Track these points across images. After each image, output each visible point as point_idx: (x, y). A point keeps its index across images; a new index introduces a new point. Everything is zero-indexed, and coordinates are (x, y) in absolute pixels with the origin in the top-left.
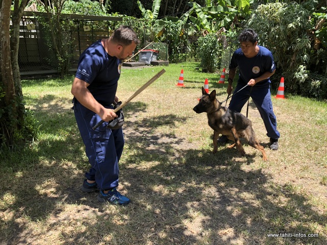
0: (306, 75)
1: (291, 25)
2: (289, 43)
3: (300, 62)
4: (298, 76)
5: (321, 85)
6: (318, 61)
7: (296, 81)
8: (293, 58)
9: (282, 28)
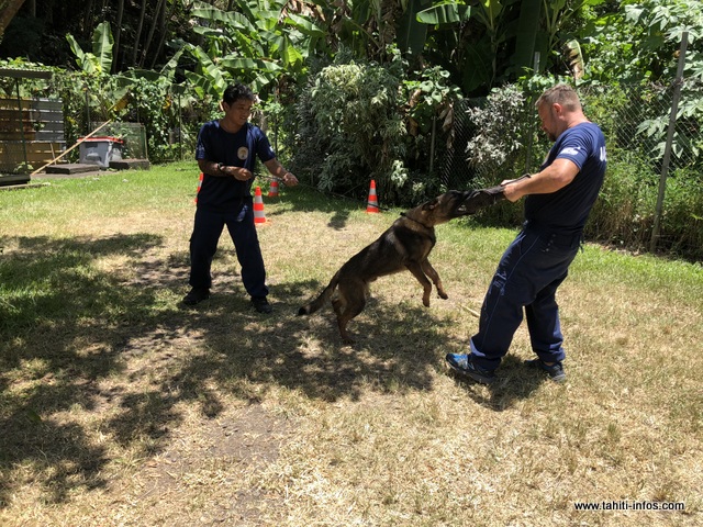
0: (405, 175)
1: (375, 100)
2: (376, 126)
3: (393, 156)
4: (393, 178)
5: (426, 189)
6: (418, 154)
7: (391, 185)
8: (385, 150)
9: (363, 103)
